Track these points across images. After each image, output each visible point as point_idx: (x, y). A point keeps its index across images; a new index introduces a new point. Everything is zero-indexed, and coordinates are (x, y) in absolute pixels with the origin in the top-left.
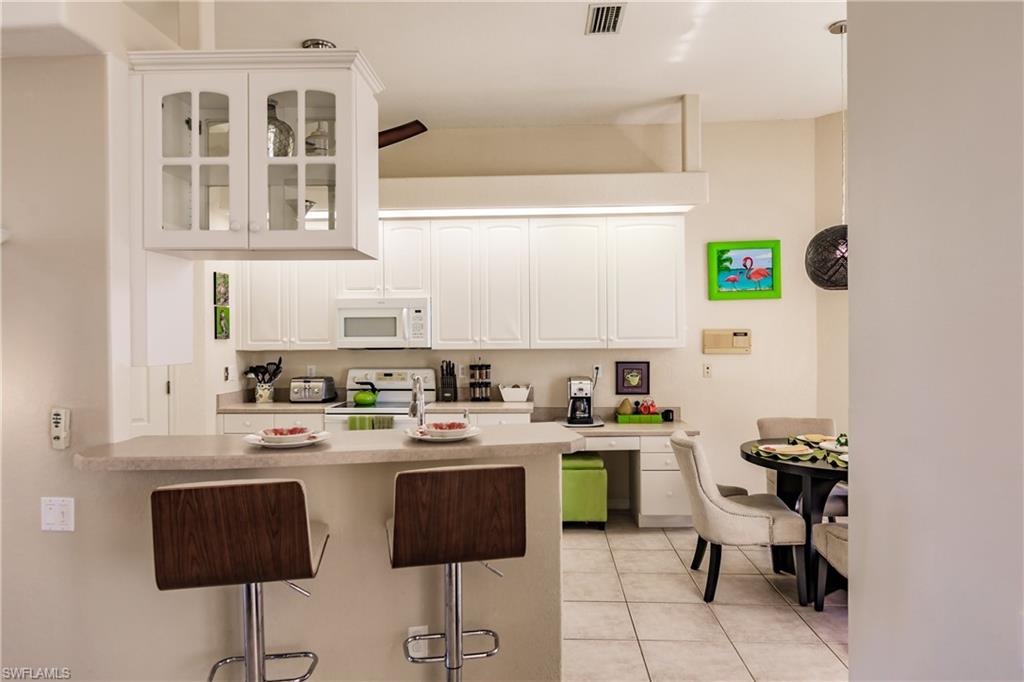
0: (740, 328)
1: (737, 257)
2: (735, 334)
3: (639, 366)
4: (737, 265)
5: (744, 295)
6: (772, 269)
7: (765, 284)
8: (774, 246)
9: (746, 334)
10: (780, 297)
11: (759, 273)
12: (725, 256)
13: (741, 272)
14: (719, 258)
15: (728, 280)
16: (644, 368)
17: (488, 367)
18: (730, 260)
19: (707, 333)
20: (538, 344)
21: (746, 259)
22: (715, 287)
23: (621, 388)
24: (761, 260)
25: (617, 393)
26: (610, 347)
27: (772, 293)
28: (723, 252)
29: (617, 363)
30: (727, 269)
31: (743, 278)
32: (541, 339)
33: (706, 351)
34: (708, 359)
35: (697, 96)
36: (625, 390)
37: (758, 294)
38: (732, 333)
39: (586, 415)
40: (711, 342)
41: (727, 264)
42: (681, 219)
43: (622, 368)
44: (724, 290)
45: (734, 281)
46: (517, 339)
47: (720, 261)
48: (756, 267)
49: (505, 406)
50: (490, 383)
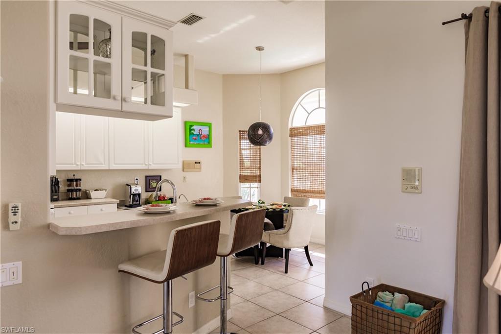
0: (197, 160)
2: (196, 163)
3: (156, 178)
4: (196, 132)
5: (198, 146)
6: (209, 135)
7: (206, 141)
8: (209, 126)
9: (200, 163)
10: (211, 147)
11: (204, 136)
12: (192, 128)
13: (198, 135)
14: (190, 128)
15: (193, 139)
16: (158, 178)
17: (80, 180)
18: (193, 130)
19: (185, 162)
20: (114, 167)
21: (200, 130)
22: (188, 140)
23: (148, 188)
24: (205, 131)
25: (146, 191)
26: (149, 168)
27: (208, 145)
28: (191, 126)
29: (146, 177)
30: (193, 134)
32: (115, 164)
33: (185, 170)
34: (185, 174)
35: (193, 57)
36: (150, 190)
37: (204, 146)
38: (194, 162)
39: (138, 203)
40: (187, 166)
41: (193, 131)
42: (180, 109)
43: (149, 179)
44: (191, 143)
45: (195, 139)
46: (102, 164)
47: (190, 130)
49: (92, 201)
50: (81, 189)
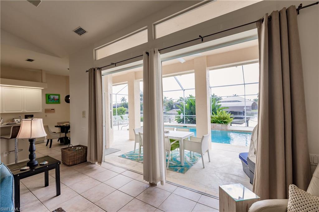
1: (52, 97)
4: (52, 98)
5: (53, 103)
6: (59, 99)
7: (57, 101)
8: (59, 95)
9: (54, 109)
11: (56, 99)
13: (53, 99)
16: (32, 116)
18: (50, 97)
19: (46, 109)
22: (48, 102)
24: (57, 97)
26: (24, 112)
27: (59, 103)
28: (49, 96)
29: (25, 116)
31: (53, 100)
34: (46, 114)
37: (56, 103)
38: (51, 109)
40: (47, 111)
42: (41, 90)
43: (27, 116)
45: (51, 101)
47: (49, 97)
48: (55, 98)
